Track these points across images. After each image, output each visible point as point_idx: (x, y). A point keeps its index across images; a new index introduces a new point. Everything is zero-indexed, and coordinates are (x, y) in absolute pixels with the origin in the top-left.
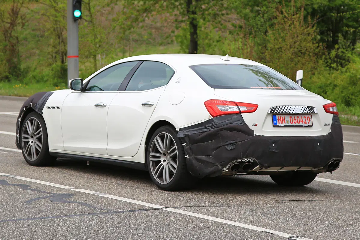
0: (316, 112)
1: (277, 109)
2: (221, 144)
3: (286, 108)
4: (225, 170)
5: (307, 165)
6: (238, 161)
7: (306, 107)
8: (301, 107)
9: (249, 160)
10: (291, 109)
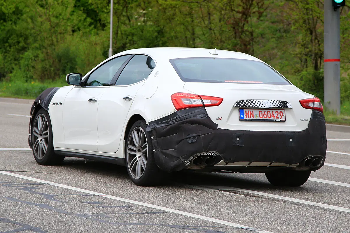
0: (289, 107)
1: (244, 103)
2: (184, 138)
3: (254, 102)
4: (188, 163)
5: (277, 161)
6: (200, 154)
7: (278, 102)
8: (272, 102)
9: (212, 154)
10: (259, 103)
